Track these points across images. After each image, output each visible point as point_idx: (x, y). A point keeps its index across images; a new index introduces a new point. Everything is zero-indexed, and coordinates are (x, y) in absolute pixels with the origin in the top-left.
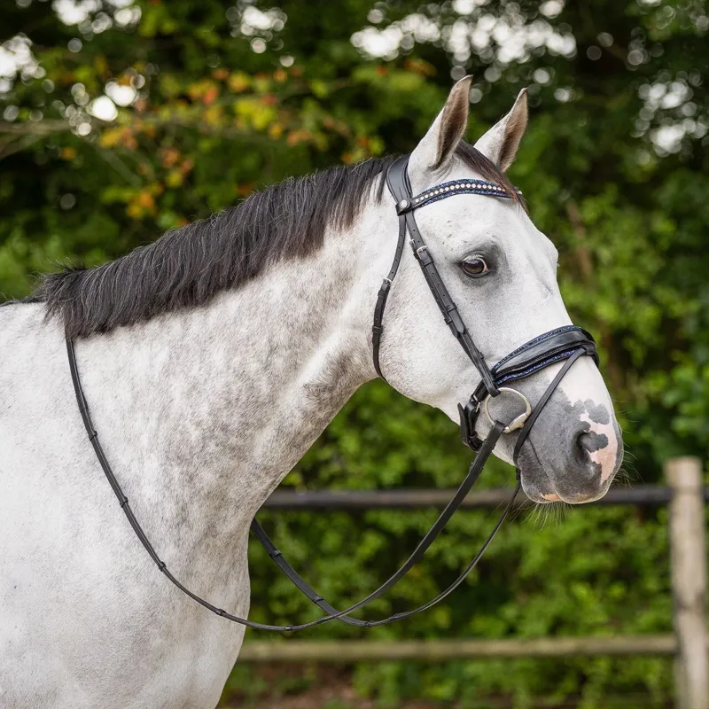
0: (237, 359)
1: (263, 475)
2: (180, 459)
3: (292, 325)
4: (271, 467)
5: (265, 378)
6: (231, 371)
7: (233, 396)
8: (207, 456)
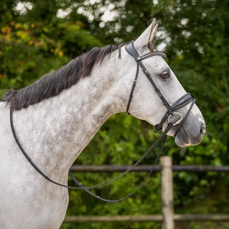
0: (71, 108)
1: (76, 147)
2: (48, 143)
3: (90, 96)
4: (80, 144)
5: (80, 114)
6: (68, 112)
7: (68, 120)
8: (58, 141)
